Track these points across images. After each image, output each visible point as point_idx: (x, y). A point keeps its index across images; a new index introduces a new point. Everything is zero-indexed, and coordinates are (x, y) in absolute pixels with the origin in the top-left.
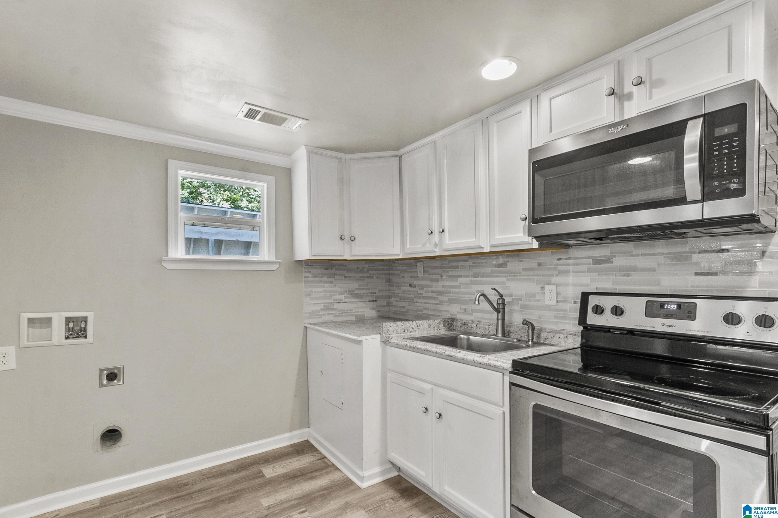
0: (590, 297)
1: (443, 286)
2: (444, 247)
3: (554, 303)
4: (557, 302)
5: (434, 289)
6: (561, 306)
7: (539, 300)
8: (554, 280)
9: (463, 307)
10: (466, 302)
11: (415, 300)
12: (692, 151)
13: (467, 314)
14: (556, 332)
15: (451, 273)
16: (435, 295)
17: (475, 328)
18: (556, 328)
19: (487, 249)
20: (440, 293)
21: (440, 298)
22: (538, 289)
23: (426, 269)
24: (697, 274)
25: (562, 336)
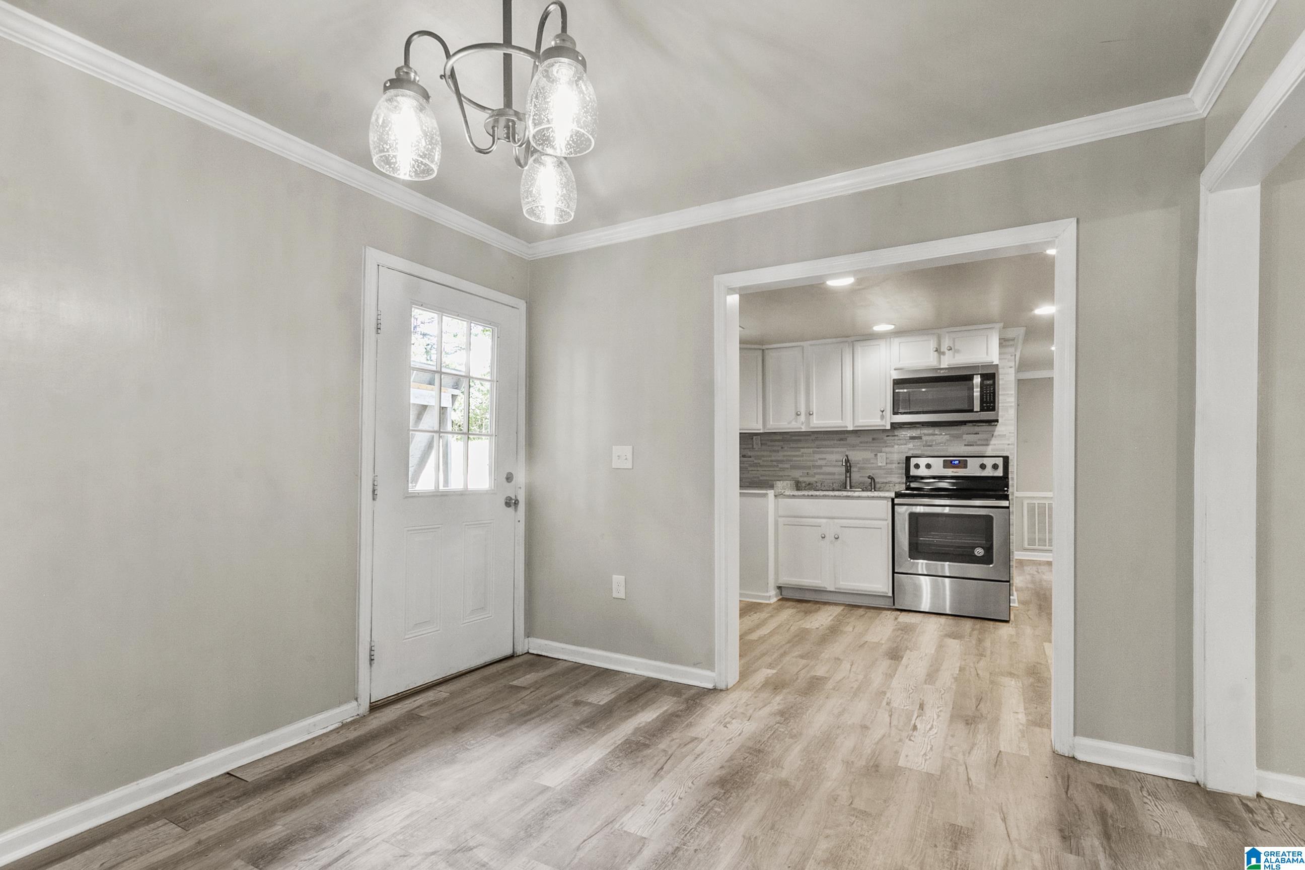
0: (912, 459)
1: (784, 456)
2: (812, 425)
3: (885, 464)
4: (886, 463)
5: (773, 458)
6: (889, 466)
7: (873, 463)
8: (884, 449)
9: (805, 471)
10: (809, 468)
11: (750, 469)
12: (977, 388)
13: (810, 476)
14: (886, 483)
15: (792, 445)
16: (775, 463)
17: (820, 486)
18: (885, 481)
19: (850, 428)
20: (781, 461)
21: (780, 465)
22: (872, 455)
23: (763, 442)
24: (965, 445)
25: (891, 485)
